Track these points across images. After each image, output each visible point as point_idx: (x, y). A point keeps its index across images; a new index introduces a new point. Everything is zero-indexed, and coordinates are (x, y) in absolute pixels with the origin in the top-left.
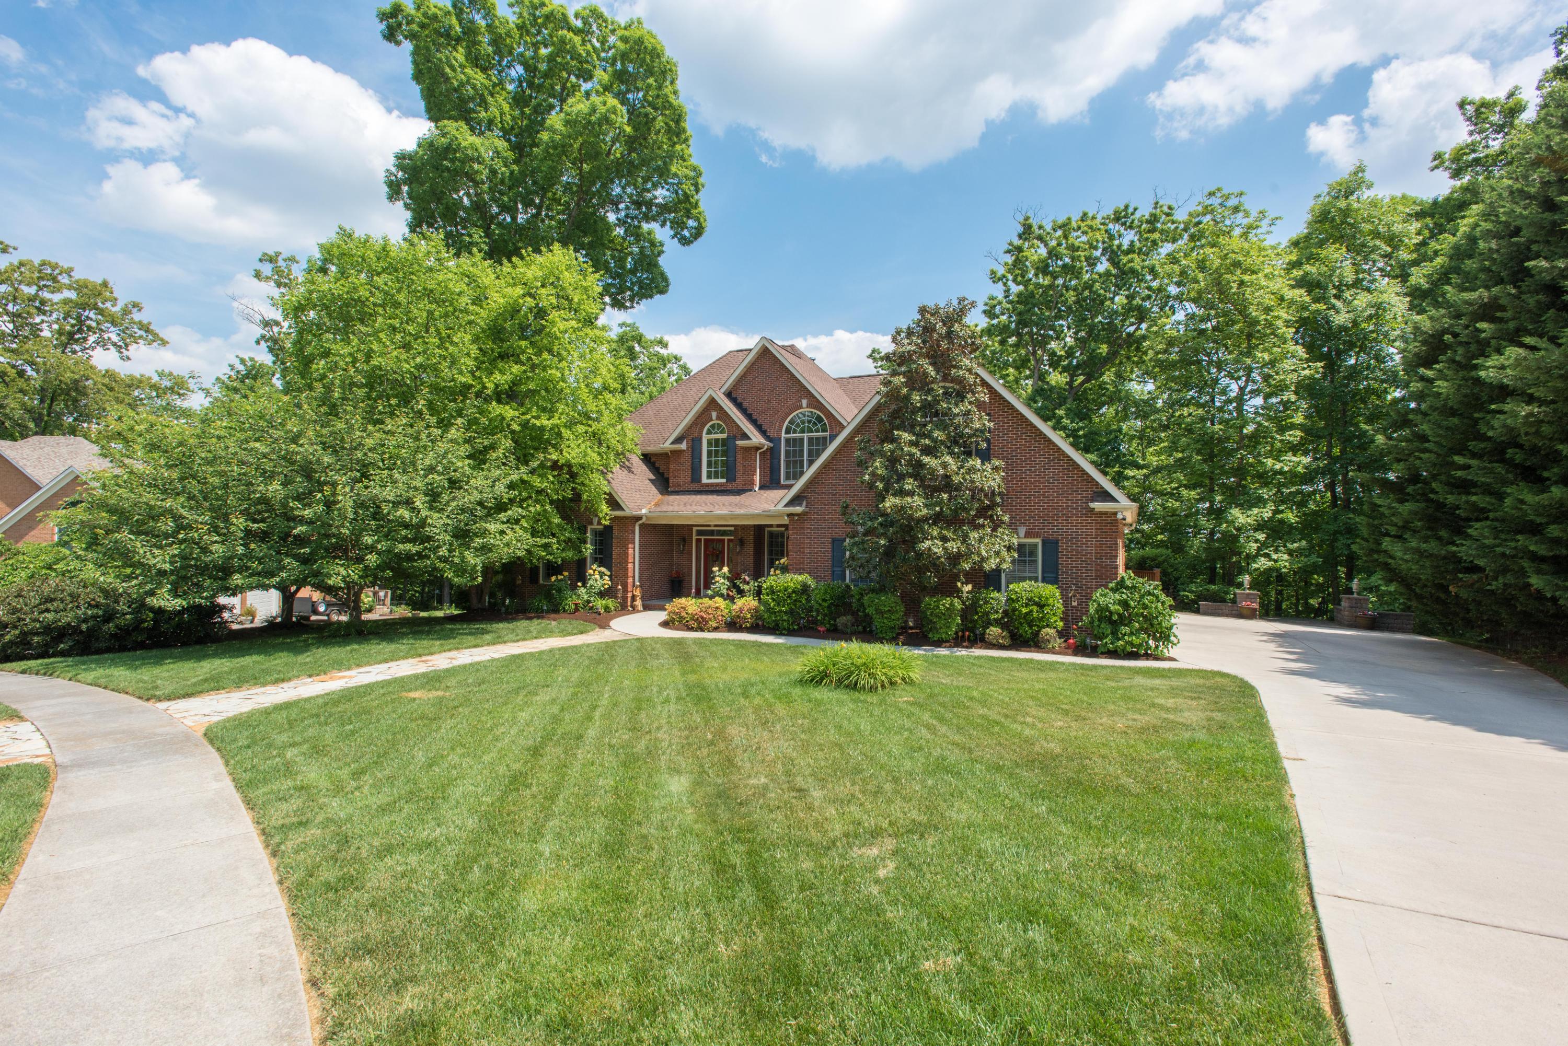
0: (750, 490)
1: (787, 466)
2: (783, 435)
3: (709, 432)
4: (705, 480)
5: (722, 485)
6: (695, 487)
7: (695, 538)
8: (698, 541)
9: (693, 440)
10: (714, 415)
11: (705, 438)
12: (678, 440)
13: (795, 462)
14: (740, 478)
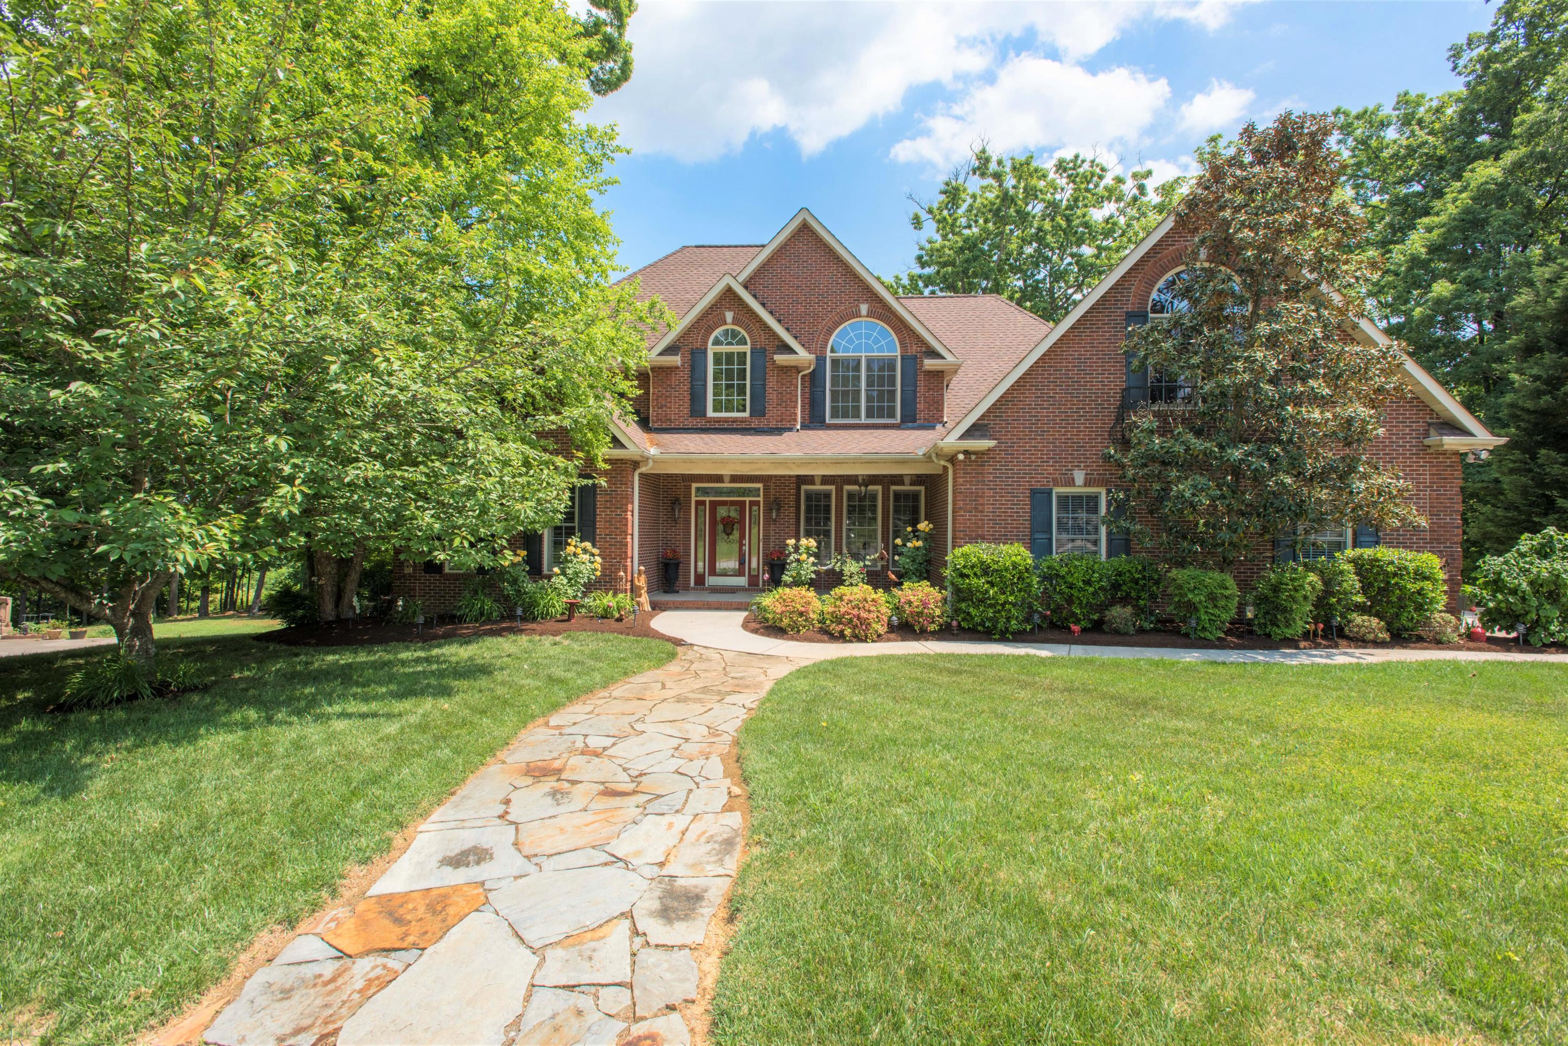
0: (790, 429)
1: (834, 399)
2: (829, 354)
3: (717, 342)
4: (710, 413)
5: (743, 420)
6: (699, 423)
7: (694, 499)
8: (698, 503)
9: (693, 353)
10: (729, 316)
11: (711, 350)
12: (670, 350)
13: (845, 394)
14: (773, 412)
